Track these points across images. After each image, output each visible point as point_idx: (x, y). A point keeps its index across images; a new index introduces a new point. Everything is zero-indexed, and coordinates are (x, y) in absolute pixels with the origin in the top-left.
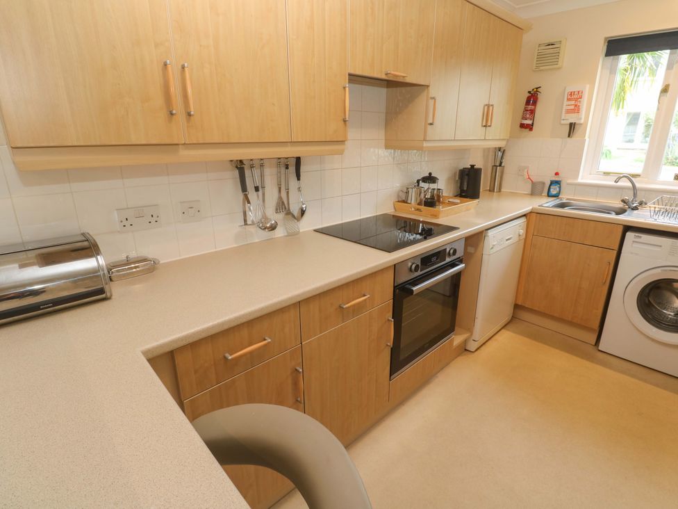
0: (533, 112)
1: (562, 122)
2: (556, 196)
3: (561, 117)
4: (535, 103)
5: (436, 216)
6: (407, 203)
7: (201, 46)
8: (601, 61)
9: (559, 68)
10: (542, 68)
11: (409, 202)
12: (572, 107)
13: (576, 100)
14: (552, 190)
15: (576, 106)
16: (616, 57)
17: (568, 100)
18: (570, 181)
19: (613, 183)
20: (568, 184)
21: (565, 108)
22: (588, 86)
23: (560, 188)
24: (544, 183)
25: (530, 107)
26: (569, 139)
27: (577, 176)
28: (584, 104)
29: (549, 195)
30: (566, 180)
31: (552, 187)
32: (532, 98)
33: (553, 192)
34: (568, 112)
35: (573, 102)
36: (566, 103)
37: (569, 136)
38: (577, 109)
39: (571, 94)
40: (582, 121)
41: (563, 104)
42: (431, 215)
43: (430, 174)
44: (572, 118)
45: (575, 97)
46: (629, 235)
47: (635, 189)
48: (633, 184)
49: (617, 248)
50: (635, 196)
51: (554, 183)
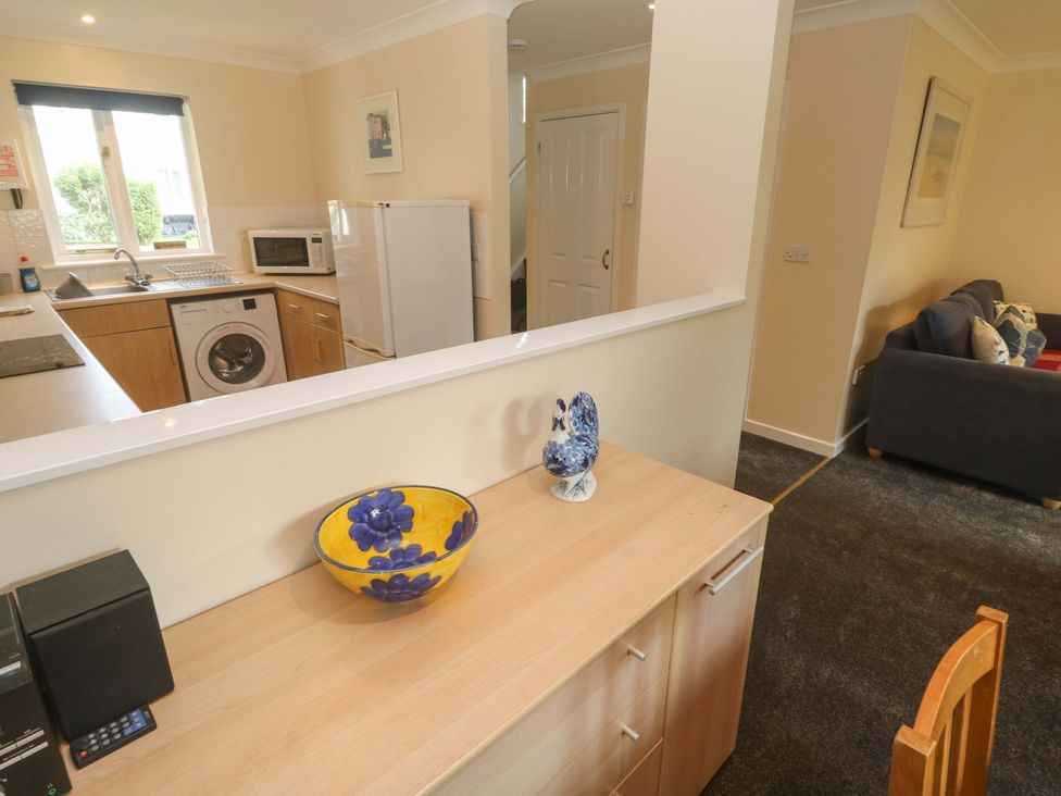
2: (37, 289)
8: (21, 109)
12: (5, 168)
13: (7, 157)
14: (28, 282)
15: (10, 166)
18: (44, 267)
19: (113, 261)
20: (42, 270)
22: (15, 141)
23: (36, 277)
24: (8, 275)
26: (19, 212)
27: (51, 260)
28: (20, 164)
29: (27, 290)
30: (40, 266)
31: (26, 278)
33: (31, 283)
35: (3, 161)
37: (17, 207)
38: (13, 171)
40: (28, 187)
44: (11, 183)
45: (3, 153)
46: (175, 307)
47: (134, 263)
48: (131, 258)
49: (169, 324)
50: (137, 271)
51: (24, 273)
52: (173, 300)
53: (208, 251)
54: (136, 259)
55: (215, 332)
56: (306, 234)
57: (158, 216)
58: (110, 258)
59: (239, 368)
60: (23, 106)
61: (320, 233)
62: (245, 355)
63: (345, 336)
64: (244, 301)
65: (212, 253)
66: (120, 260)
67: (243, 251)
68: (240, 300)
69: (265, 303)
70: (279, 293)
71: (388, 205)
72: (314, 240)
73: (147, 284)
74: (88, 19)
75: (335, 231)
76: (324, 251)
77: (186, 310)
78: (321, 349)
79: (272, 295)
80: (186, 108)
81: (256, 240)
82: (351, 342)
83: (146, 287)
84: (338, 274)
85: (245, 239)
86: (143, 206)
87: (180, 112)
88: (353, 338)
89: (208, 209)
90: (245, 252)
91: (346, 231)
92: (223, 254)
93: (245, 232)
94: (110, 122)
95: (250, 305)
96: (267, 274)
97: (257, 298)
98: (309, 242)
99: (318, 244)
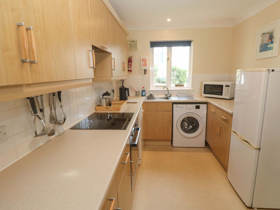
0: (131, 65)
1: (142, 69)
2: (144, 96)
3: (141, 67)
4: (131, 62)
5: (119, 110)
6: (101, 106)
7: (35, 17)
8: (151, 49)
9: (137, 50)
10: (131, 49)
11: (102, 105)
12: (144, 64)
13: (145, 61)
14: (143, 94)
15: (145, 63)
16: (153, 48)
17: (142, 61)
18: (148, 90)
19: (163, 89)
20: (147, 91)
21: (142, 64)
22: (148, 57)
23: (145, 92)
24: (139, 91)
25: (130, 64)
26: (145, 75)
27: (149, 88)
28: (147, 63)
29: (142, 96)
30: (147, 89)
31: (143, 93)
32: (130, 61)
33: (144, 94)
34: (143, 65)
35: (144, 62)
36: (142, 62)
37: (145, 74)
38: (145, 65)
39: (143, 59)
40: (148, 69)
41: (141, 63)
42: (116, 110)
43: (107, 92)
44: (144, 68)
45: (144, 60)
46: (174, 105)
47: (168, 90)
48: (167, 89)
49: (172, 111)
50: (168, 93)
51: (143, 91)
52: (174, 103)
53: (190, 88)
54: (169, 89)
55: (184, 115)
56: (224, 84)
57: (186, 78)
58: (162, 88)
59: (191, 127)
60: (152, 48)
61: (229, 83)
62: (193, 123)
63: (232, 129)
64: (196, 106)
65: (191, 89)
66: (164, 89)
67: (200, 89)
68: (195, 105)
69: (203, 107)
70: (209, 104)
71: (273, 70)
72: (226, 86)
73: (170, 97)
74: (169, 20)
75: (237, 83)
76: (229, 90)
77: (178, 106)
78: (220, 131)
79: (206, 105)
80: (192, 44)
81: (205, 85)
82: (235, 132)
83: (169, 98)
84: (235, 100)
85: (202, 85)
86: (183, 75)
87: (190, 45)
88: (235, 131)
89: (192, 75)
90: (201, 89)
91: (242, 82)
92: (193, 89)
93: (202, 82)
94: (171, 50)
95: (198, 107)
96: (206, 97)
97: (200, 105)
98: (224, 87)
99: (228, 88)
